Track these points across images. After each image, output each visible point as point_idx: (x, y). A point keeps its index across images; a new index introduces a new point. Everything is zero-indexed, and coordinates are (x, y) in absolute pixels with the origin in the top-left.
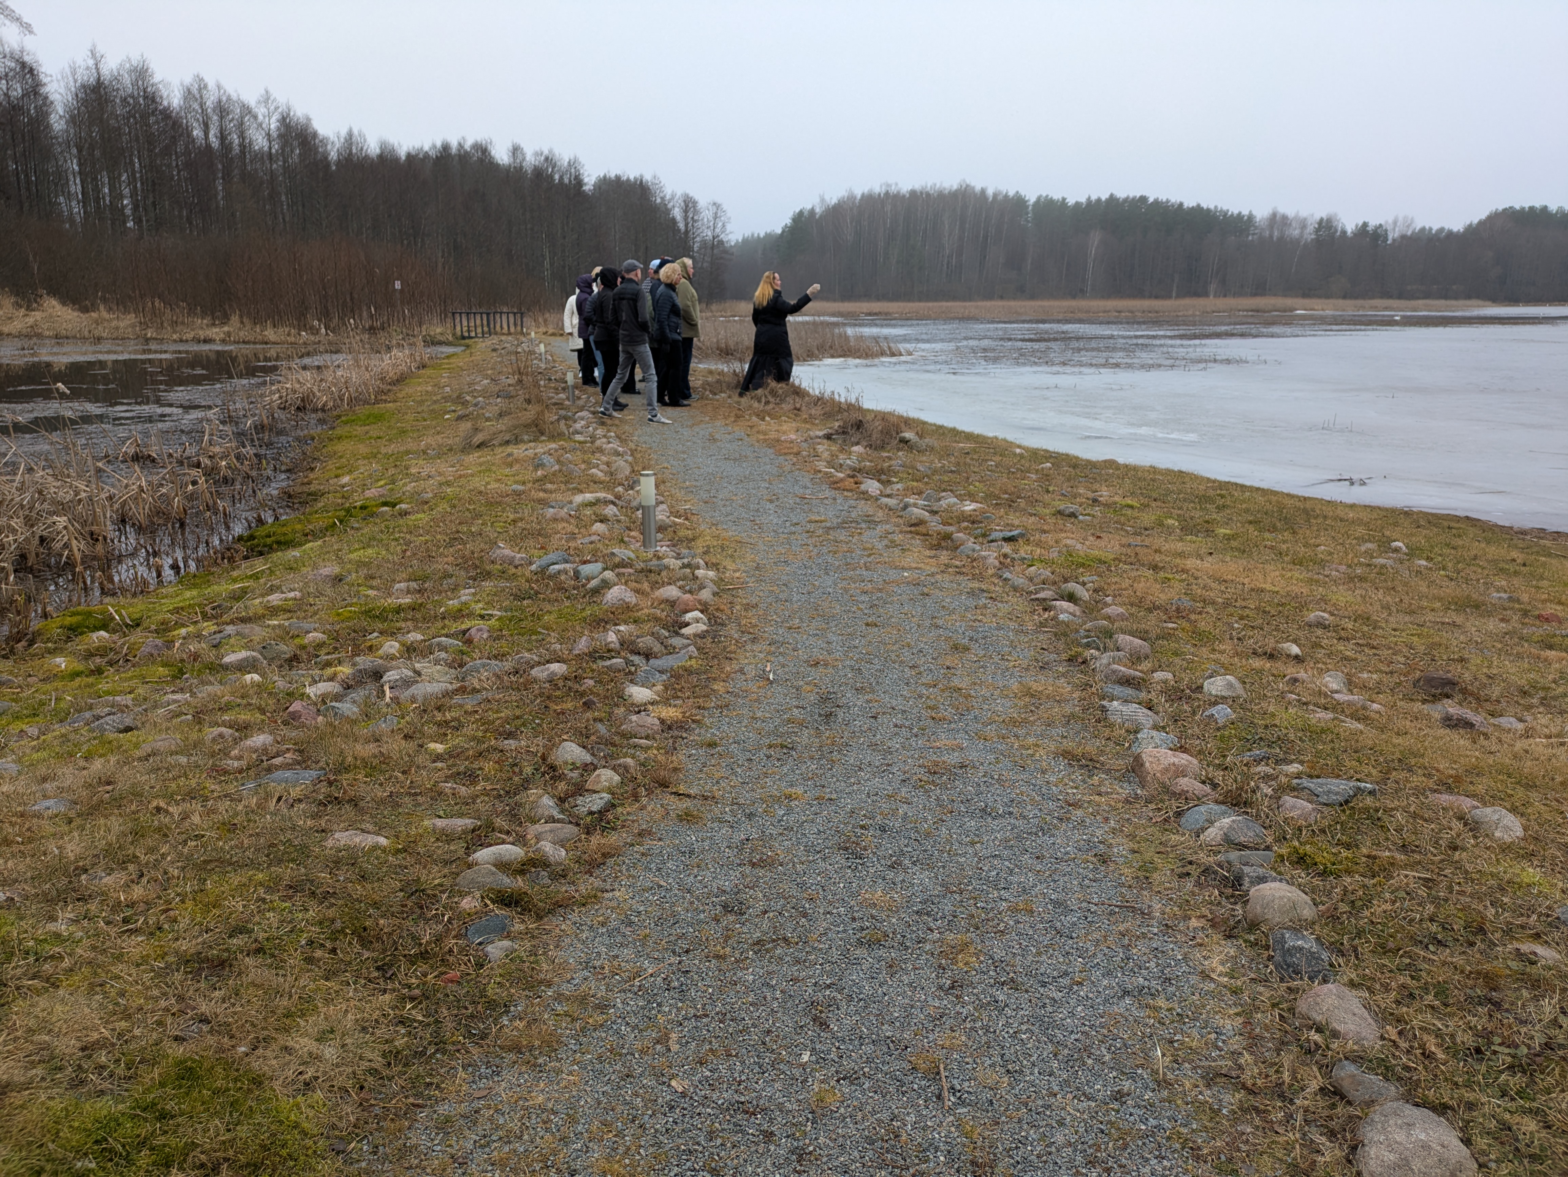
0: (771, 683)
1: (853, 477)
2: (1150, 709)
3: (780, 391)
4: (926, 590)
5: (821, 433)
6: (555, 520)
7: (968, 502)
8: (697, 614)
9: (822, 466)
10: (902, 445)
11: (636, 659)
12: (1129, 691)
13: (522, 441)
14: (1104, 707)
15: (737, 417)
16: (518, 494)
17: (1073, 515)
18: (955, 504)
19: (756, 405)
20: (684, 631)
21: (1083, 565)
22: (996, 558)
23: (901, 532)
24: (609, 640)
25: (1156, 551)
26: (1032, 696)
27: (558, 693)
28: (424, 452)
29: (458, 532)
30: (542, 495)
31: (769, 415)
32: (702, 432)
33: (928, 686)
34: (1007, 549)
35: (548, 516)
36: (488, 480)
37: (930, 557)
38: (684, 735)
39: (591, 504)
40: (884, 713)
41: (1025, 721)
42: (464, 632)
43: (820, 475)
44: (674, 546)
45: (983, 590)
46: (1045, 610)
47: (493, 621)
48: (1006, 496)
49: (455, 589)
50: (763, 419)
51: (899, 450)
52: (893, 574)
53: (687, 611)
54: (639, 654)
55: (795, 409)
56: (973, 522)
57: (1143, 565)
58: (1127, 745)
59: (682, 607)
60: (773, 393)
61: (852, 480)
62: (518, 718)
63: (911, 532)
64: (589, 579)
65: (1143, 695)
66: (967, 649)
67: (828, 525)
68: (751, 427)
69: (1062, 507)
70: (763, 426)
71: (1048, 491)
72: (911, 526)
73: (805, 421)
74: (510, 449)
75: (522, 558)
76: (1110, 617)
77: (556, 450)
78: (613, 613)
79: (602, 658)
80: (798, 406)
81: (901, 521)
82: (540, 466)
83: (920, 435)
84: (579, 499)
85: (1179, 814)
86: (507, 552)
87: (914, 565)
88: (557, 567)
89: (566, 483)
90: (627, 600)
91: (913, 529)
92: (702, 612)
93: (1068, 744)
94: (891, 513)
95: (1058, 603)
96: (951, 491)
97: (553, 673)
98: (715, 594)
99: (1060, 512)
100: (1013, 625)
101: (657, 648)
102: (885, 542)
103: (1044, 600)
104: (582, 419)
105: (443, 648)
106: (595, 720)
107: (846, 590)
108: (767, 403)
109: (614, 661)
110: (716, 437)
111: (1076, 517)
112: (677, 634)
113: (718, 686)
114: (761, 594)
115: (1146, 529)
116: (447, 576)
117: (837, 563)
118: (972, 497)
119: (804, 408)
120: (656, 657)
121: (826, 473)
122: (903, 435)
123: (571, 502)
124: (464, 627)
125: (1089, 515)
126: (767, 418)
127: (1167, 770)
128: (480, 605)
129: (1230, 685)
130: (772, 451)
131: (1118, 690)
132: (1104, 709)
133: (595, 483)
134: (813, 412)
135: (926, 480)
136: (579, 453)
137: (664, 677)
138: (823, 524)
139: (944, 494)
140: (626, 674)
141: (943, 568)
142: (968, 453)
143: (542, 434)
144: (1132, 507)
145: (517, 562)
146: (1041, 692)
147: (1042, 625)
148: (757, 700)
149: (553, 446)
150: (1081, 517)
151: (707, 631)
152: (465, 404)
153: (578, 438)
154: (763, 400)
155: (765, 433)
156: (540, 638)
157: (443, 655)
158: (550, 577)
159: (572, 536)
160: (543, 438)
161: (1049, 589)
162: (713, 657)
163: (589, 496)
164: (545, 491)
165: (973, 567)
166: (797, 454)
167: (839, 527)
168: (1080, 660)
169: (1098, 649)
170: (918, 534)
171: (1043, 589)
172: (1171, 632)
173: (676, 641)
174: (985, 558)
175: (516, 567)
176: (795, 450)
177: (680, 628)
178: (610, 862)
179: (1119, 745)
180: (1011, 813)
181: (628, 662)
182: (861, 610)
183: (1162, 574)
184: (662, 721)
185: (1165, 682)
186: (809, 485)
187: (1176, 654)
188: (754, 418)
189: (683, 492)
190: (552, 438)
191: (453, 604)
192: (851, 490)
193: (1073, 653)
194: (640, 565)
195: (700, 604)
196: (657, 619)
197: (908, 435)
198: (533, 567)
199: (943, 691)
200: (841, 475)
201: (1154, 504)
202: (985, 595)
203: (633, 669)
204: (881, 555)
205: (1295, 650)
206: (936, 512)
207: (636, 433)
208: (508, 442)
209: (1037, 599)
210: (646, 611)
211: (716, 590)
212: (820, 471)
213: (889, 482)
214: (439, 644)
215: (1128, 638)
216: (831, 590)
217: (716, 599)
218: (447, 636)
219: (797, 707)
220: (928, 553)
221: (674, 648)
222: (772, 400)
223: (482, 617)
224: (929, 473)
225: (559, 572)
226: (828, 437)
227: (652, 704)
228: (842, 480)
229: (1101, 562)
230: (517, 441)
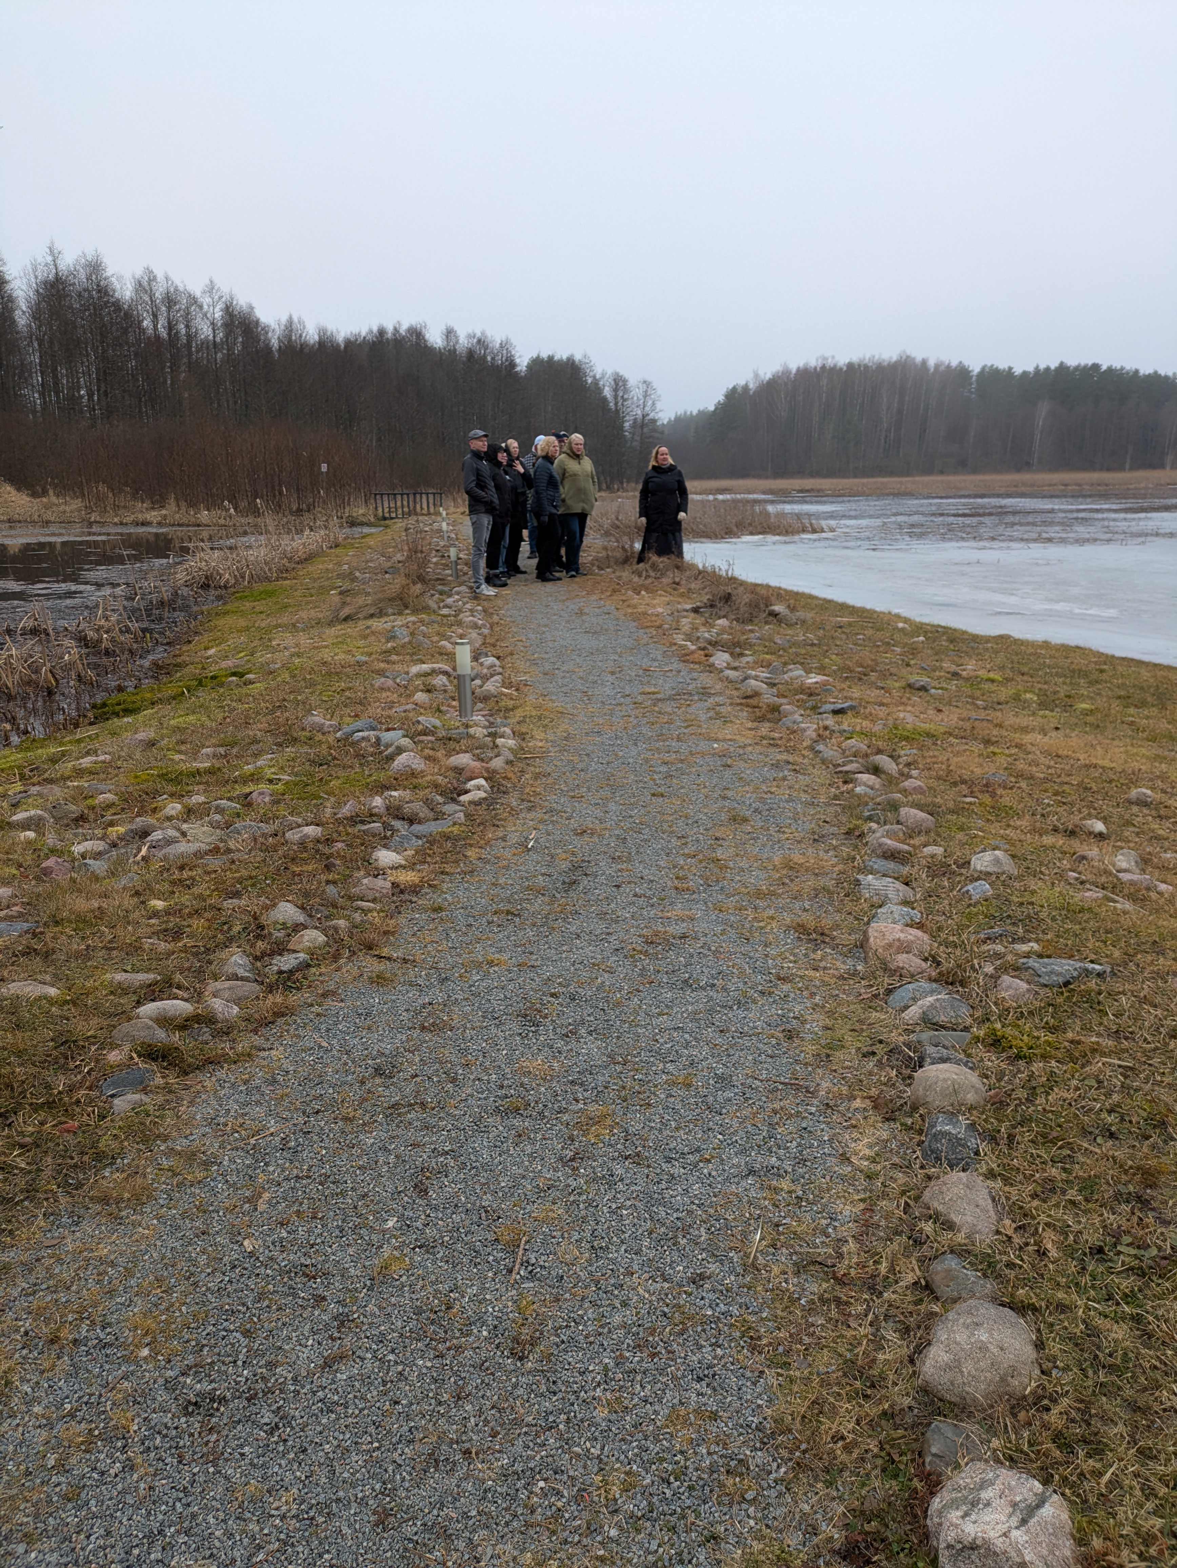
0: (529, 850)
1: (704, 649)
2: (907, 884)
3: (661, 566)
4: (729, 762)
5: (688, 607)
6: (382, 689)
7: (813, 675)
8: (482, 782)
9: (679, 639)
10: (771, 618)
11: (397, 824)
12: (891, 865)
13: (387, 615)
14: (858, 880)
15: (614, 591)
16: (359, 664)
17: (924, 689)
18: (801, 676)
19: (636, 579)
20: (464, 798)
21: (906, 739)
22: (815, 730)
23: (731, 704)
24: (374, 804)
25: (996, 725)
26: (791, 868)
27: (305, 855)
28: (294, 625)
29: (284, 700)
30: (383, 665)
31: (647, 590)
32: (573, 606)
33: (688, 856)
34: (830, 721)
35: (377, 685)
36: (337, 651)
37: (750, 729)
38: (414, 899)
39: (427, 674)
40: (629, 883)
41: (773, 894)
42: (247, 795)
43: (674, 648)
44: (491, 715)
45: (788, 762)
46: (845, 782)
47: (280, 787)
48: (860, 669)
49: (256, 755)
50: (638, 593)
51: (766, 623)
52: (703, 745)
53: (472, 779)
54: (403, 819)
55: (674, 583)
56: (811, 695)
57: (975, 739)
58: (866, 919)
59: (468, 774)
60: (654, 567)
61: (702, 652)
62: (251, 878)
63: (741, 704)
64: (387, 746)
65: (905, 870)
66: (745, 820)
67: (659, 696)
68: (624, 601)
69: (912, 681)
70: (636, 599)
71: (908, 665)
72: (747, 697)
73: (682, 595)
74: (370, 622)
75: (331, 726)
76: (906, 790)
77: (414, 623)
78: (395, 779)
79: (362, 822)
80: (677, 580)
81: (735, 693)
82: (394, 638)
83: (793, 609)
84: (415, 669)
85: (889, 992)
86: (318, 719)
87: (729, 737)
88: (360, 734)
89: (414, 654)
90: (414, 766)
91: (744, 701)
92: (486, 779)
93: (808, 919)
94: (730, 685)
95: (860, 775)
96: (802, 664)
97: (306, 836)
98: (509, 762)
99: (910, 686)
100: (804, 797)
101: (424, 812)
102: (711, 714)
103: (847, 772)
104: (458, 593)
105: (220, 810)
106: (328, 882)
107: (647, 760)
108: (647, 577)
109: (372, 825)
110: (586, 610)
111: (926, 690)
112: (453, 800)
113: (471, 853)
114: (559, 763)
115: (999, 703)
116: (255, 741)
117: (650, 734)
118: (821, 670)
119: (683, 582)
120: (419, 823)
121: (681, 646)
122: (773, 608)
123: (407, 673)
124: (248, 790)
125: (942, 688)
126: (643, 593)
127: (890, 945)
128: (273, 770)
129: (997, 861)
130: (635, 624)
131: (879, 864)
132: (858, 883)
133: (441, 654)
134: (693, 586)
135: (781, 652)
136: (436, 626)
137: (420, 842)
138: (655, 696)
139: (792, 666)
140: (381, 839)
141: (757, 740)
142: (840, 627)
143: (407, 607)
144: (993, 681)
145: (326, 729)
146: (801, 865)
147: (836, 797)
148: (507, 868)
149: (412, 618)
150: (933, 691)
151: (485, 799)
152: (354, 579)
153: (445, 611)
154: (644, 573)
155: (635, 607)
156: (319, 802)
157: (218, 817)
158: (353, 744)
159: (391, 705)
160: (407, 611)
161: (857, 762)
162: (479, 825)
163: (425, 667)
164: (388, 662)
165: (790, 739)
166: (660, 627)
167: (671, 698)
168: (857, 833)
169: (878, 823)
170: (748, 706)
171: (852, 761)
172: (966, 806)
173: (450, 808)
174: (804, 730)
175: (323, 734)
176: (657, 624)
177: (459, 795)
178: (280, 1021)
179: (858, 919)
180: (714, 985)
181: (386, 826)
182: (654, 780)
183: (991, 749)
184: (394, 885)
185: (933, 856)
186: (659, 658)
187: (961, 829)
188: (630, 593)
189: (528, 663)
190: (415, 611)
191: (249, 768)
192: (700, 663)
193: (852, 826)
194: (442, 733)
195: (488, 772)
196: (436, 786)
197: (777, 608)
198: (339, 734)
199: (701, 861)
200: (694, 647)
201: (1019, 678)
202: (790, 767)
203: (389, 833)
204: (700, 726)
205: (1099, 826)
206: (774, 685)
207: (506, 607)
208: (372, 616)
209: (841, 772)
210: (429, 778)
211: (511, 758)
212: (675, 644)
213: (741, 655)
214: (217, 807)
215: (914, 811)
216: (631, 760)
217: (507, 767)
218: (229, 799)
219: (543, 875)
220: (750, 725)
221: (444, 814)
222: (652, 574)
223: (270, 781)
224: (787, 645)
225: (363, 738)
226: (696, 610)
227: (391, 869)
228: (693, 652)
229: (929, 735)
230: (381, 613)
